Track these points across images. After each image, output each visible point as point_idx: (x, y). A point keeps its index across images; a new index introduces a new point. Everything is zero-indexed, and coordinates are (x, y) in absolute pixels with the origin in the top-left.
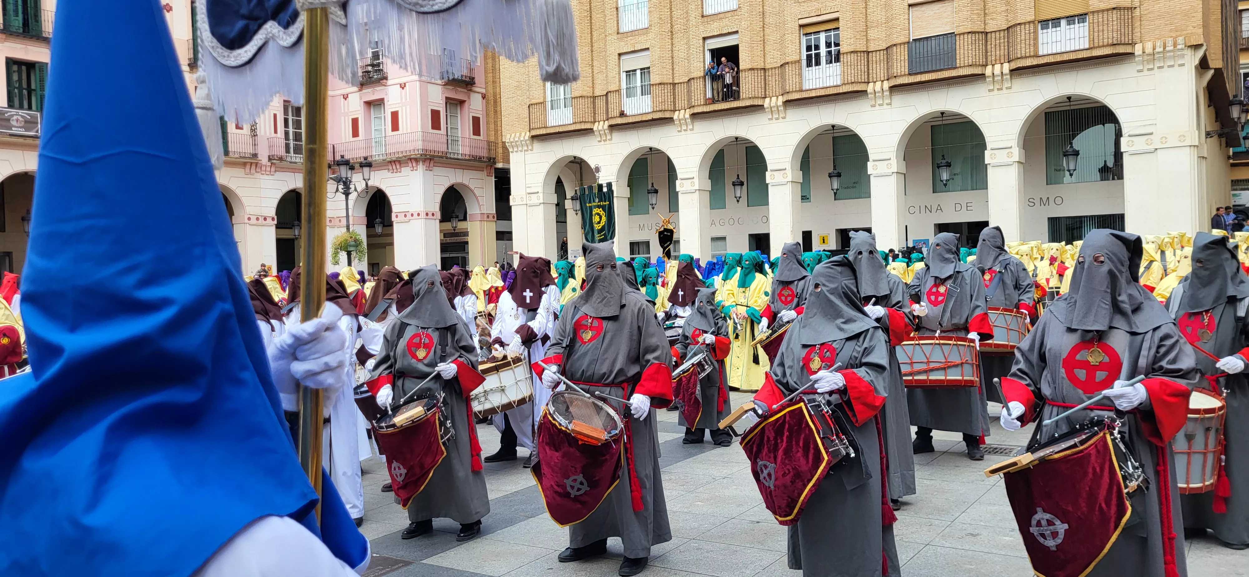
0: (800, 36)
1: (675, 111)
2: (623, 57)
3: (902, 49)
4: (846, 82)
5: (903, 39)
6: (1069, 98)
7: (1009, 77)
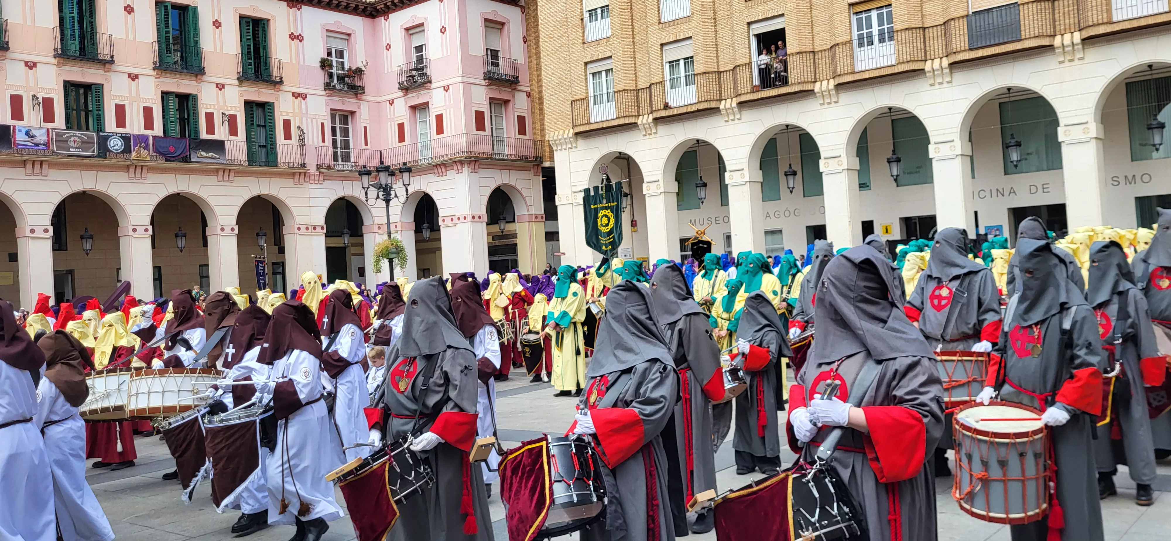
0: (850, 16)
1: (721, 100)
2: (665, 48)
3: (961, 23)
4: (901, 61)
5: (962, 13)
6: (1150, 66)
7: (1080, 46)
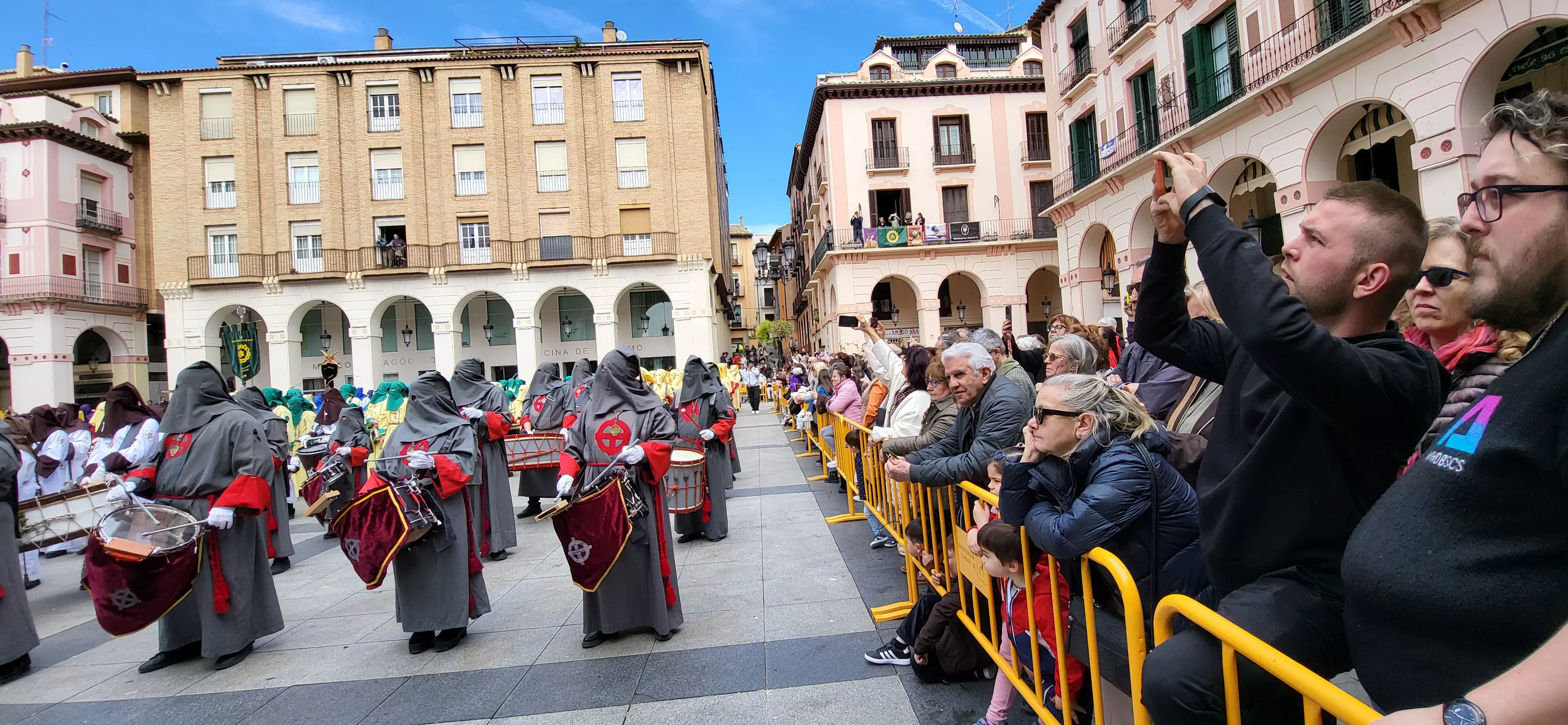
0: (458, 225)
1: (346, 272)
2: (293, 225)
3: (536, 243)
4: (495, 261)
5: (536, 236)
6: (643, 284)
7: (606, 267)
